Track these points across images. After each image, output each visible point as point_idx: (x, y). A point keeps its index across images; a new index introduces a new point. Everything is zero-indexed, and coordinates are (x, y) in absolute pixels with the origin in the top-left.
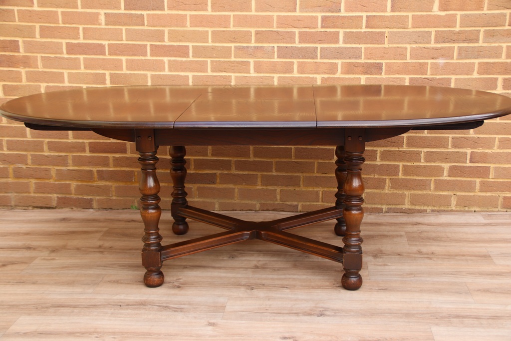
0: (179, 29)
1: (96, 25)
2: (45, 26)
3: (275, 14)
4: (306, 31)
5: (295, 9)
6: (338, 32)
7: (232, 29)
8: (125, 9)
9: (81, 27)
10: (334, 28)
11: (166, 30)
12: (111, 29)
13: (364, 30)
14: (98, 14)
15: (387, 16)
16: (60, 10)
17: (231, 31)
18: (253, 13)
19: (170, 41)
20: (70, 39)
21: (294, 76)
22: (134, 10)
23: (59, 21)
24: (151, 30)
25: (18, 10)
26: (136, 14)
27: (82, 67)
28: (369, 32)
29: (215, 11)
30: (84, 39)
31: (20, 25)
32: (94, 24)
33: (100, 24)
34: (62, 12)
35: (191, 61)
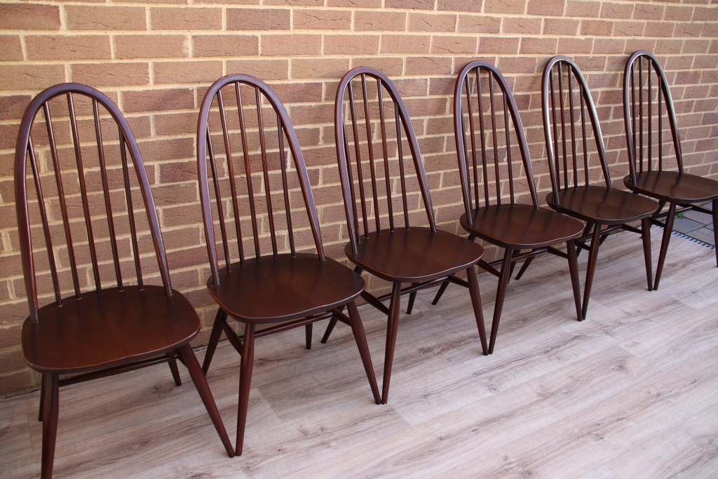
0: (309, 58)
1: (178, 57)
2: (82, 65)
3: (432, 34)
4: (463, 58)
5: (454, 27)
6: (494, 58)
7: (379, 56)
8: (229, 29)
9: (150, 62)
10: (490, 53)
11: (290, 59)
12: (202, 62)
13: (518, 56)
14: (183, 38)
15: (540, 40)
16: (112, 34)
17: (377, 59)
18: (406, 33)
19: (294, 77)
20: (130, 84)
21: (445, 117)
22: (244, 29)
23: (110, 54)
24: (268, 61)
25: (26, 37)
26: (244, 36)
27: (153, 131)
28: (522, 58)
29: (359, 31)
30: (156, 83)
31: (32, 66)
32: (174, 56)
33: (185, 56)
34: (117, 38)
35: (323, 106)
